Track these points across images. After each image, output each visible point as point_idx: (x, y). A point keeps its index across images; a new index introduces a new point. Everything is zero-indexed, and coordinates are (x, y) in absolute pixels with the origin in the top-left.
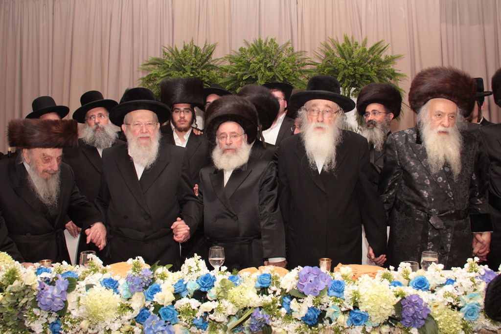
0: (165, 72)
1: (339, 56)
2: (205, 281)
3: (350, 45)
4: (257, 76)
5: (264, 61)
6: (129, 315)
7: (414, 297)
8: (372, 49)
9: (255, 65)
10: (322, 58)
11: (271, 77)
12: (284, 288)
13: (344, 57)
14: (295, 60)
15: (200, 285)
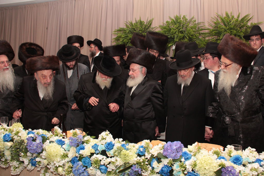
0: (125, 35)
1: (222, 24)
2: (108, 145)
3: (229, 18)
4: (174, 36)
5: (179, 28)
6: (67, 159)
7: (230, 168)
8: (243, 19)
9: (173, 30)
10: (213, 26)
11: (182, 37)
12: (153, 154)
13: (225, 25)
14: (196, 27)
15: (105, 147)
